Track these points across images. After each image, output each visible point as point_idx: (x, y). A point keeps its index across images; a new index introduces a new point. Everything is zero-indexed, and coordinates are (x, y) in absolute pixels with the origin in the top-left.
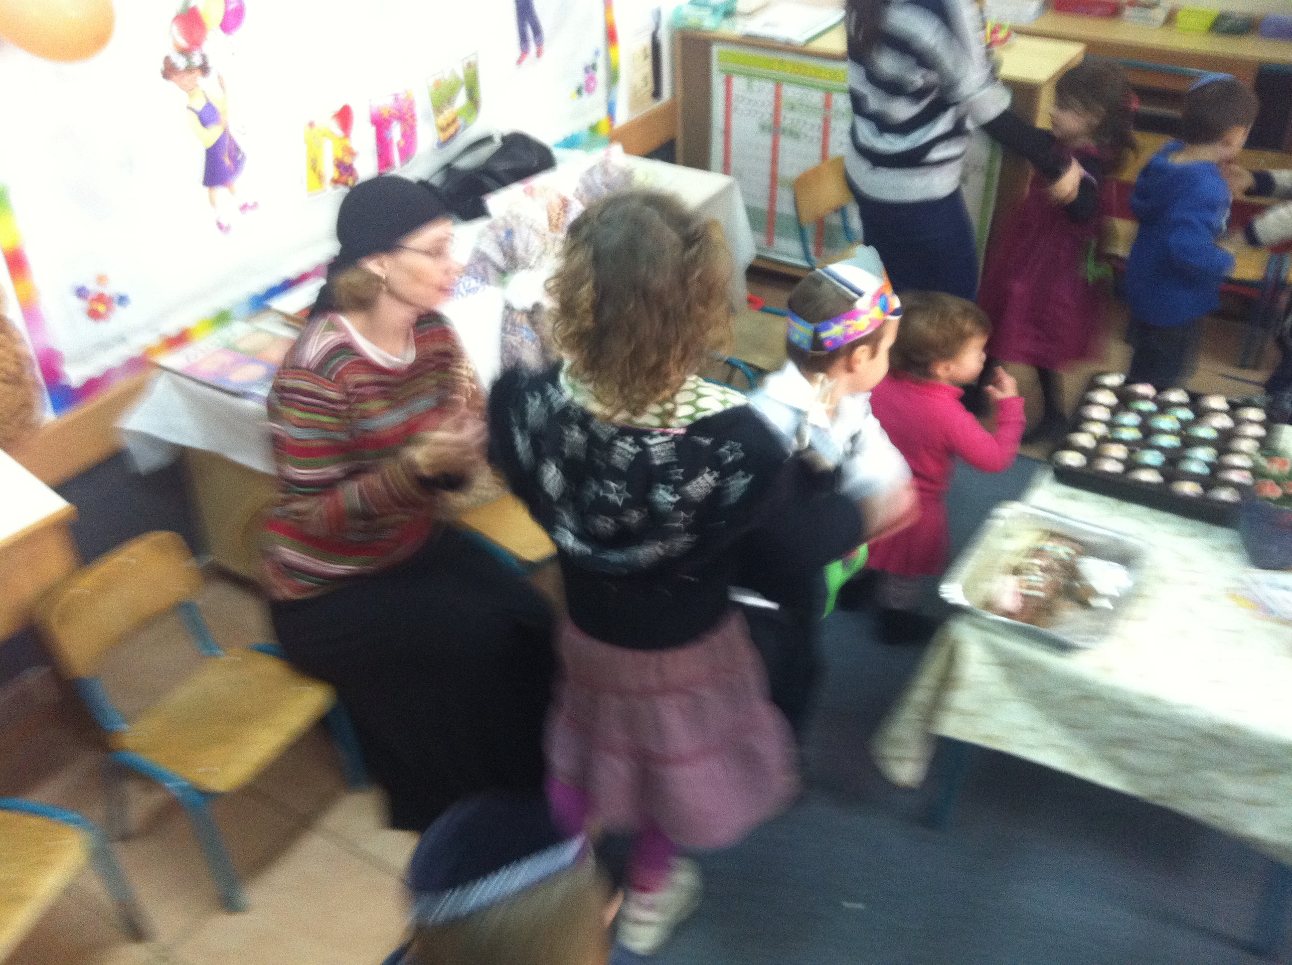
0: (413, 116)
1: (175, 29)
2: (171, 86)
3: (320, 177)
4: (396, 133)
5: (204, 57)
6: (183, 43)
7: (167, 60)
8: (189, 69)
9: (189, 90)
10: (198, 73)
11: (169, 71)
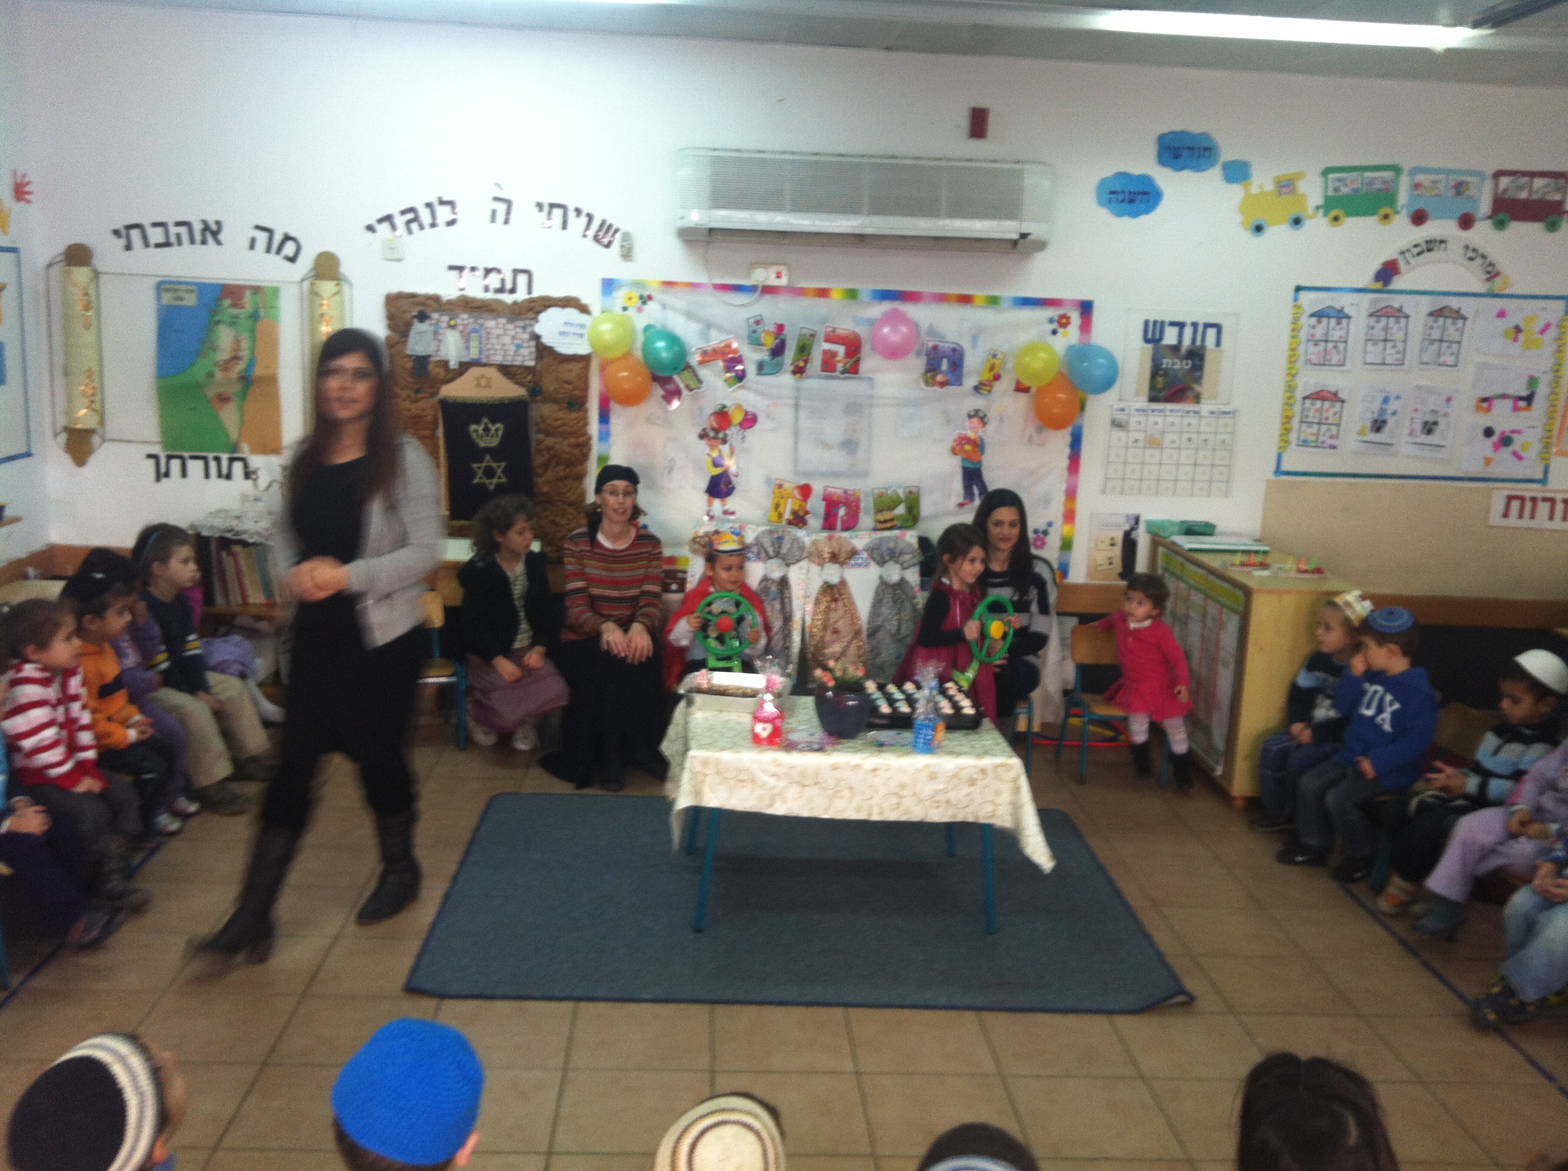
0: (858, 507)
1: (712, 418)
2: (703, 445)
3: (780, 516)
4: (842, 512)
5: (726, 436)
6: (715, 425)
7: (704, 430)
8: (714, 438)
9: (712, 448)
10: (720, 441)
11: (703, 436)
